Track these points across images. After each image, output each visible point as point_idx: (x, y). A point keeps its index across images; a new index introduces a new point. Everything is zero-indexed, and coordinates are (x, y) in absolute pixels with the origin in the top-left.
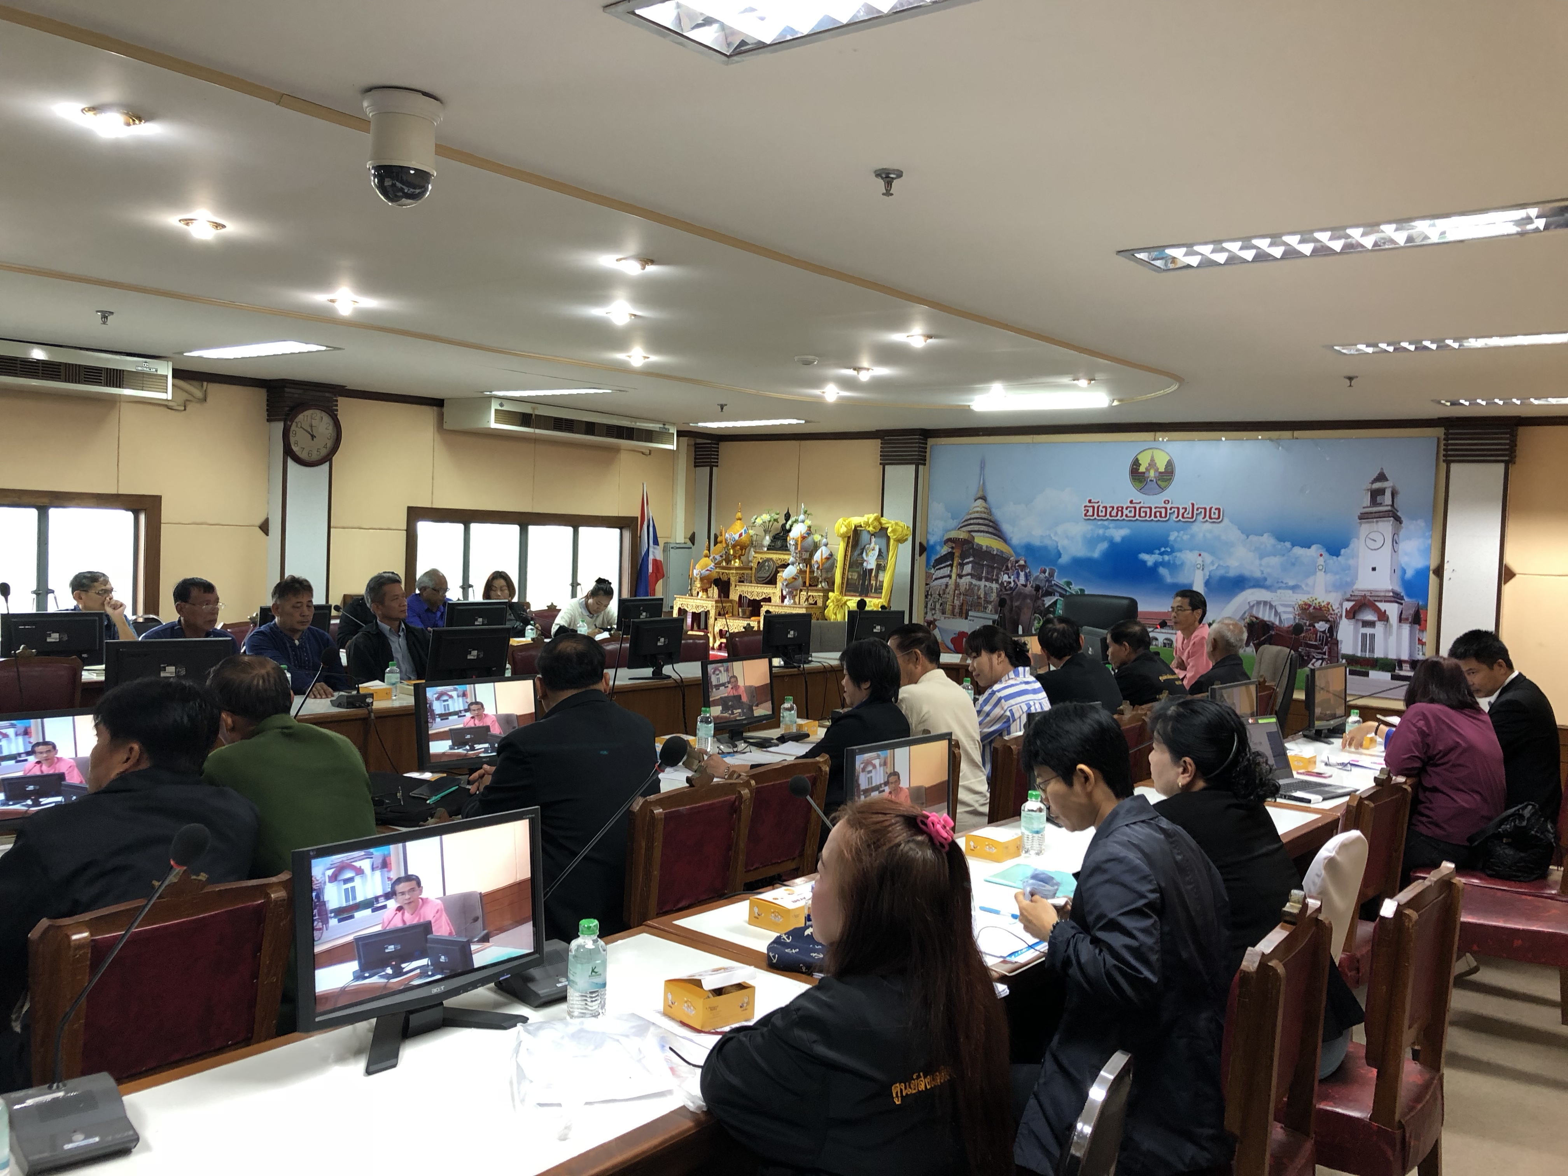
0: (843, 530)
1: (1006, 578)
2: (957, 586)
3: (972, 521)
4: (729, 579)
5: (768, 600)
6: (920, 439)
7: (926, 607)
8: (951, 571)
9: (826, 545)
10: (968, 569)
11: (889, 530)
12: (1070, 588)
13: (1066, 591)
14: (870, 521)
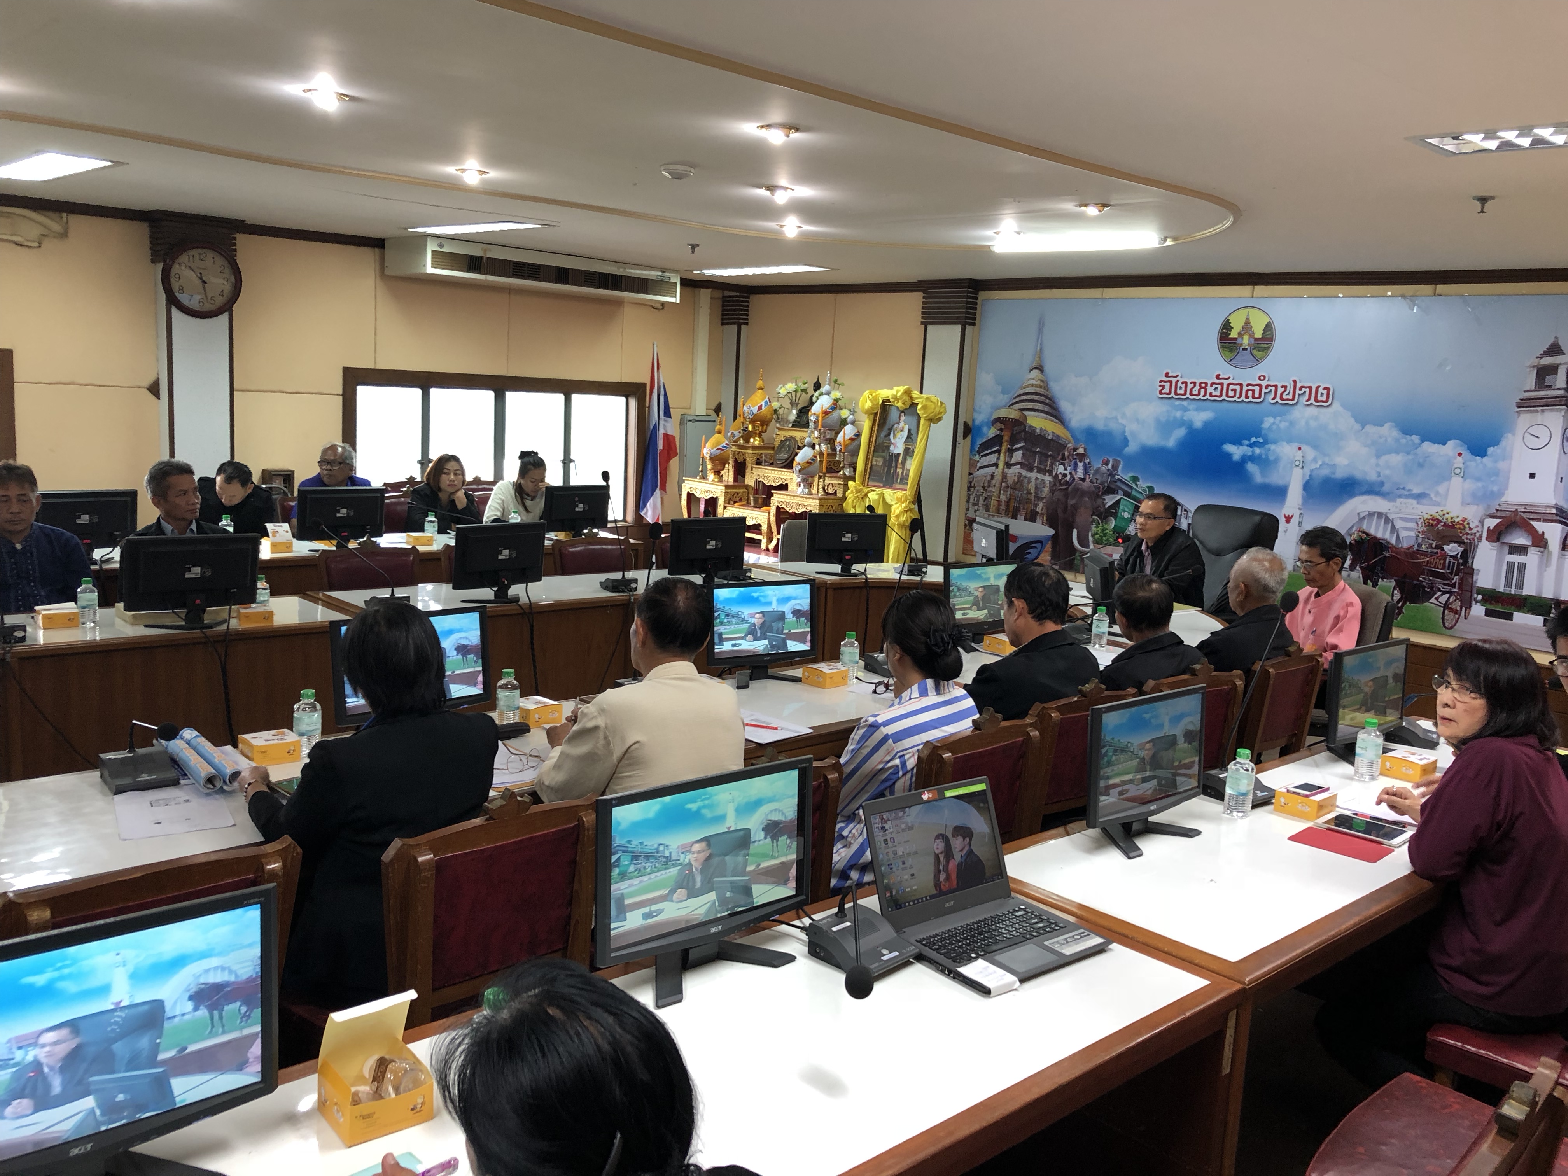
0: (869, 404)
1: (1061, 469)
2: (1004, 477)
3: (1025, 397)
5: (784, 487)
6: (968, 292)
7: (968, 501)
8: (998, 459)
10: (1018, 456)
11: (919, 407)
12: (1137, 485)
13: (1131, 488)
14: (899, 395)
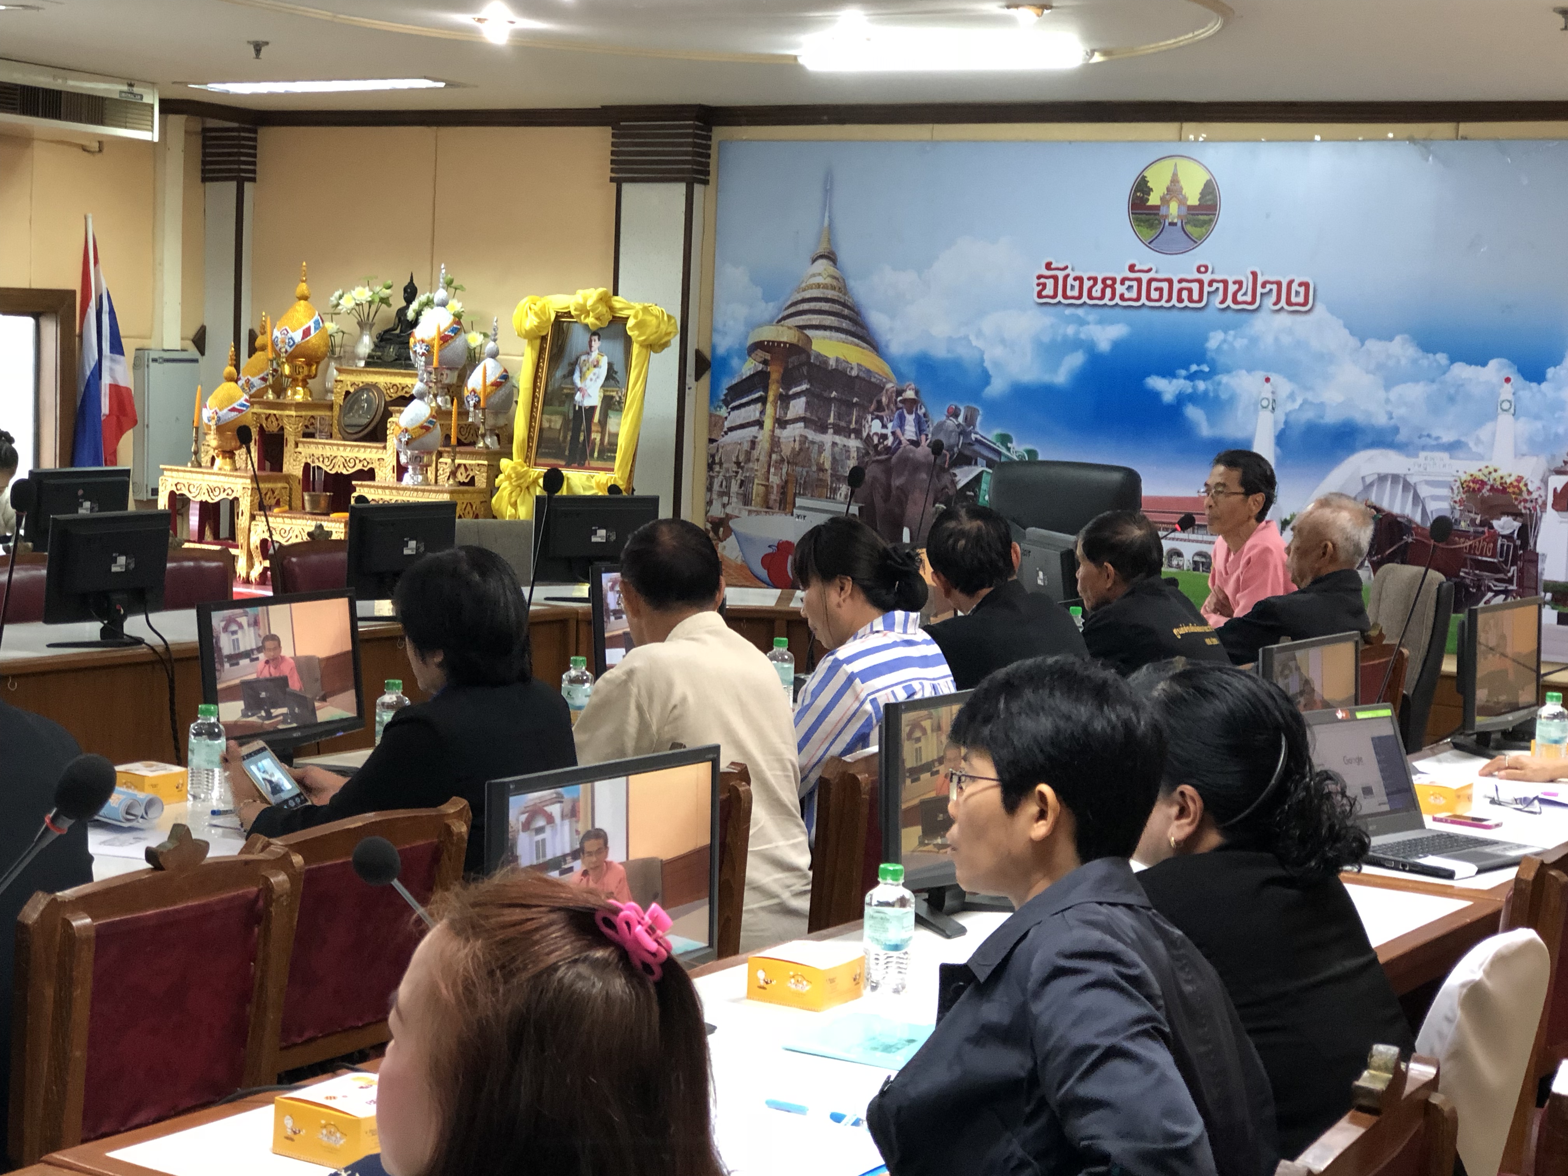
0: (531, 322)
1: (876, 426)
2: (775, 443)
3: (805, 306)
4: (282, 429)
5: (369, 475)
6: (697, 127)
7: (710, 489)
8: (762, 412)
9: (494, 355)
10: (798, 407)
11: (631, 323)
12: (1008, 449)
13: (999, 453)
14: (589, 303)
